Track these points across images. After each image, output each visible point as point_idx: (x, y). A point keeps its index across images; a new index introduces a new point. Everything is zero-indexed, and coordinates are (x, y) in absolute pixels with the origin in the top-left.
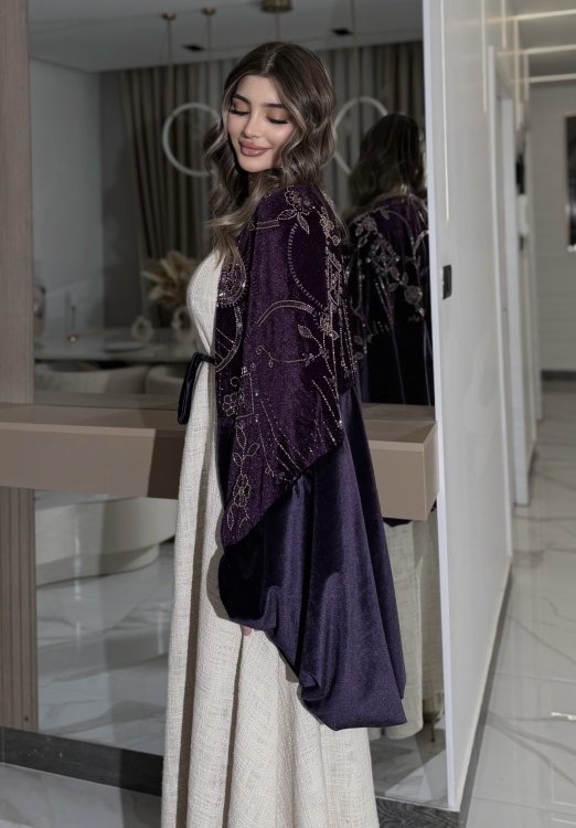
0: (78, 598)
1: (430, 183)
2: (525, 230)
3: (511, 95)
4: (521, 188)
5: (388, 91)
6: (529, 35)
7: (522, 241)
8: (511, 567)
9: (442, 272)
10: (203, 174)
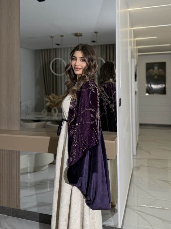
0: (29, 177)
1: (117, 79)
2: (137, 90)
3: (134, 58)
4: (136, 80)
5: (104, 56)
6: (138, 43)
7: (136, 93)
8: (133, 170)
9: (119, 100)
10: (60, 75)
